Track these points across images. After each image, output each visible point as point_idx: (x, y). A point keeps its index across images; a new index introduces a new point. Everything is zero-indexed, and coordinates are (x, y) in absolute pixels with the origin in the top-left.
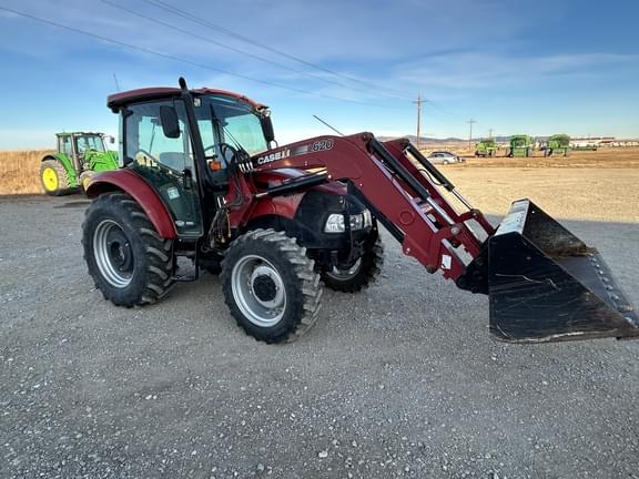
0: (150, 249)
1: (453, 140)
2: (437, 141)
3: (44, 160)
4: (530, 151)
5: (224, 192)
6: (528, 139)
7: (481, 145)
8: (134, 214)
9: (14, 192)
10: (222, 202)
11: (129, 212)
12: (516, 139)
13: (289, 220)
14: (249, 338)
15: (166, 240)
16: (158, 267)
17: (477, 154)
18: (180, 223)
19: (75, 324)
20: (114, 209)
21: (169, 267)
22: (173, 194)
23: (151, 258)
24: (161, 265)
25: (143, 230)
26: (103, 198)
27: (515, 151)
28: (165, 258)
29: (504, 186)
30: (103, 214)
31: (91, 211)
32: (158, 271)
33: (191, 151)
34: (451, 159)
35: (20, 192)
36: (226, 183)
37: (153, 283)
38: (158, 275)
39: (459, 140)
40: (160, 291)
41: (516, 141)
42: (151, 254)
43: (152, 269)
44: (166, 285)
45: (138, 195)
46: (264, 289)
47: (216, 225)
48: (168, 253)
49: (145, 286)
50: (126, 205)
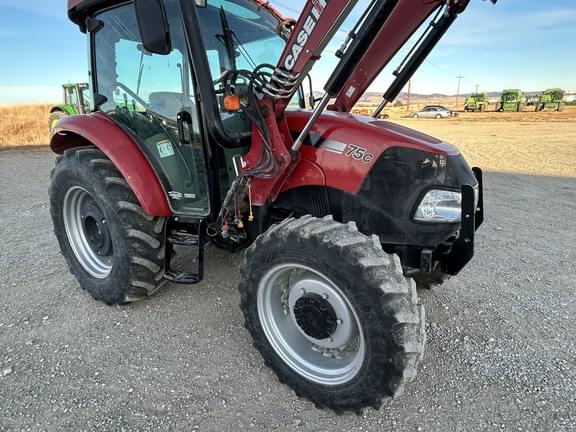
0: (133, 233)
1: (437, 95)
2: (422, 97)
3: (52, 111)
4: (521, 106)
5: (241, 149)
6: (520, 94)
7: (471, 100)
8: (109, 179)
9: (27, 143)
10: (238, 163)
11: (102, 178)
12: (508, 93)
13: (349, 197)
14: (283, 388)
15: (156, 218)
16: (145, 257)
17: (467, 109)
18: (176, 195)
19: (32, 333)
20: (82, 170)
21: (161, 255)
22: (165, 150)
23: (136, 245)
24: (149, 254)
25: (122, 204)
26: (69, 156)
27: (505, 105)
28: (155, 244)
29: (514, 141)
30: (70, 178)
31: (56, 172)
32: (145, 263)
33: (192, 92)
34: (444, 113)
35: (32, 143)
36: (244, 134)
37: (139, 279)
38: (145, 268)
39: (444, 96)
40: (150, 287)
41: (507, 95)
42: (134, 239)
43: (137, 260)
44: (157, 279)
45: (113, 152)
46: (315, 318)
47: (230, 202)
48: (159, 237)
49: (128, 283)
50: (97, 167)
